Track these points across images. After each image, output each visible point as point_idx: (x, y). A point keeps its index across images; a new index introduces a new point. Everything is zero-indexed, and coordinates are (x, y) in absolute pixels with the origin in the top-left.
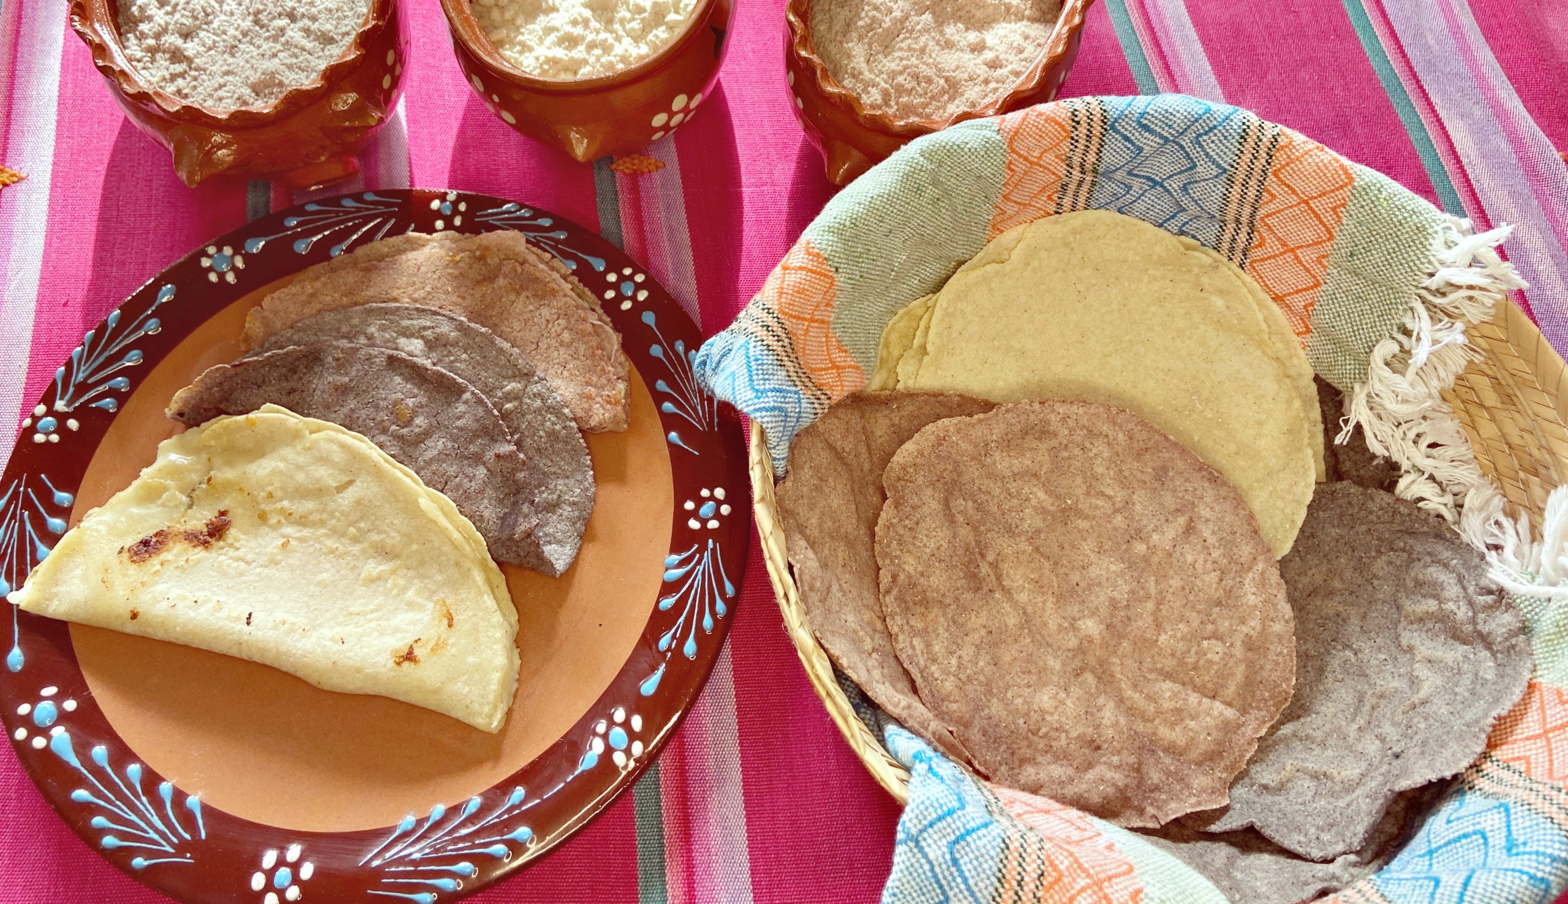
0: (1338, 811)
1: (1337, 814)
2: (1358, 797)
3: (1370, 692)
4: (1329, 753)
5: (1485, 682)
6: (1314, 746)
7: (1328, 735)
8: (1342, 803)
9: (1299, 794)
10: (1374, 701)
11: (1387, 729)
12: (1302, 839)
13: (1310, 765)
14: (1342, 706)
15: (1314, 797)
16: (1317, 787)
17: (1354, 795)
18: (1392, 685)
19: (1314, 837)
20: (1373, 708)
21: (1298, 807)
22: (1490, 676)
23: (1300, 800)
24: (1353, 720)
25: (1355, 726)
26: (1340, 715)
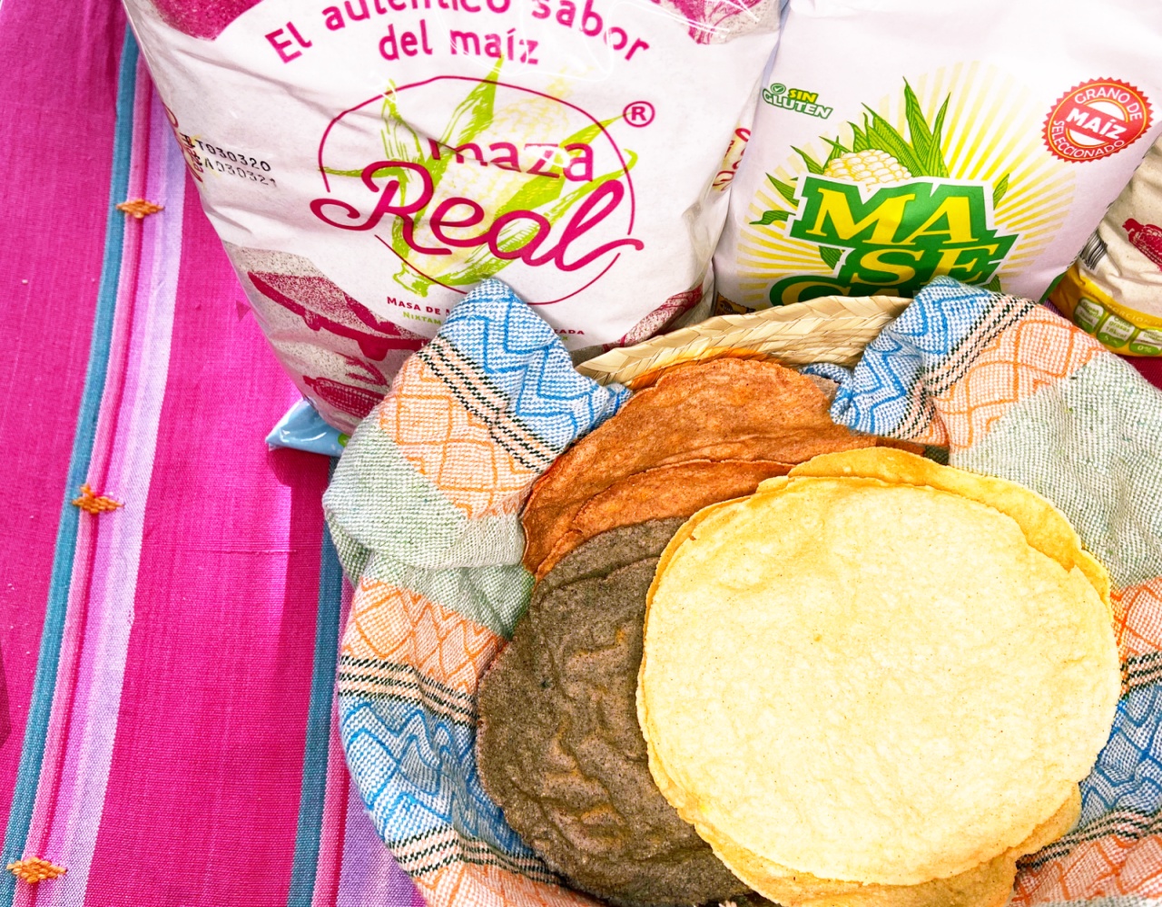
0: (566, 631)
1: (565, 628)
2: (558, 647)
3: (598, 730)
4: (601, 671)
5: (510, 761)
6: (617, 670)
7: (611, 684)
8: (567, 638)
9: (604, 628)
10: (592, 726)
11: (568, 707)
12: (576, 597)
13: (608, 652)
14: (615, 711)
15: (592, 633)
16: (594, 641)
17: (562, 647)
18: (586, 744)
19: (569, 603)
20: (590, 720)
21: (598, 619)
22: (509, 768)
23: (600, 625)
24: (598, 703)
25: (593, 698)
26: (612, 703)
